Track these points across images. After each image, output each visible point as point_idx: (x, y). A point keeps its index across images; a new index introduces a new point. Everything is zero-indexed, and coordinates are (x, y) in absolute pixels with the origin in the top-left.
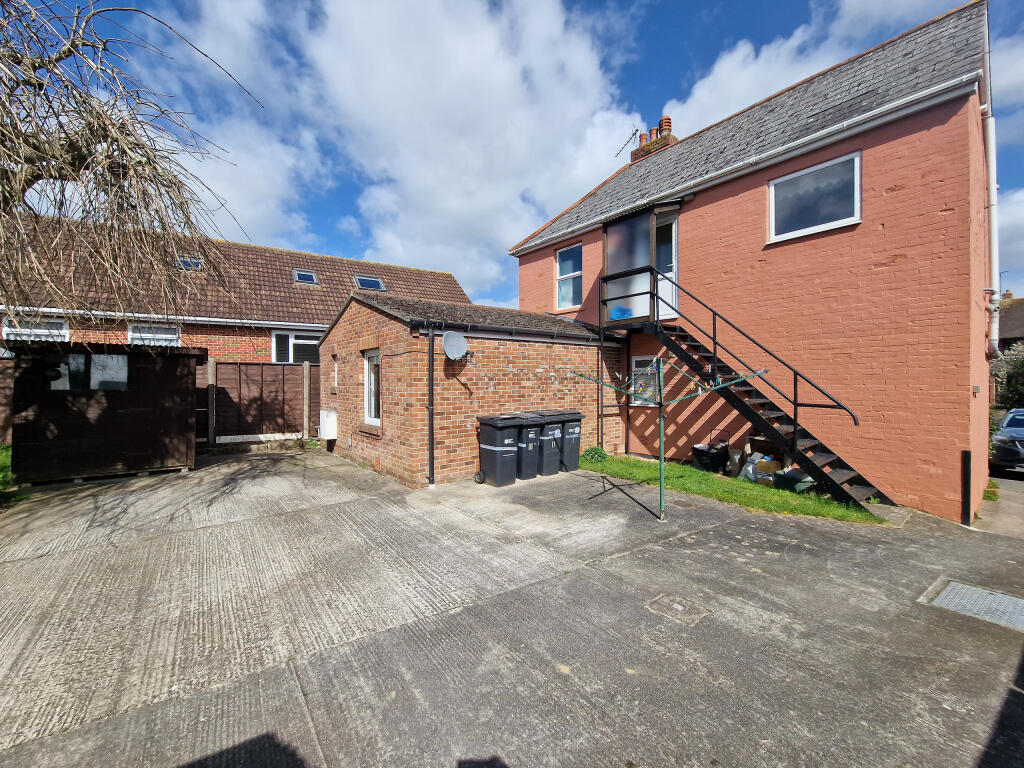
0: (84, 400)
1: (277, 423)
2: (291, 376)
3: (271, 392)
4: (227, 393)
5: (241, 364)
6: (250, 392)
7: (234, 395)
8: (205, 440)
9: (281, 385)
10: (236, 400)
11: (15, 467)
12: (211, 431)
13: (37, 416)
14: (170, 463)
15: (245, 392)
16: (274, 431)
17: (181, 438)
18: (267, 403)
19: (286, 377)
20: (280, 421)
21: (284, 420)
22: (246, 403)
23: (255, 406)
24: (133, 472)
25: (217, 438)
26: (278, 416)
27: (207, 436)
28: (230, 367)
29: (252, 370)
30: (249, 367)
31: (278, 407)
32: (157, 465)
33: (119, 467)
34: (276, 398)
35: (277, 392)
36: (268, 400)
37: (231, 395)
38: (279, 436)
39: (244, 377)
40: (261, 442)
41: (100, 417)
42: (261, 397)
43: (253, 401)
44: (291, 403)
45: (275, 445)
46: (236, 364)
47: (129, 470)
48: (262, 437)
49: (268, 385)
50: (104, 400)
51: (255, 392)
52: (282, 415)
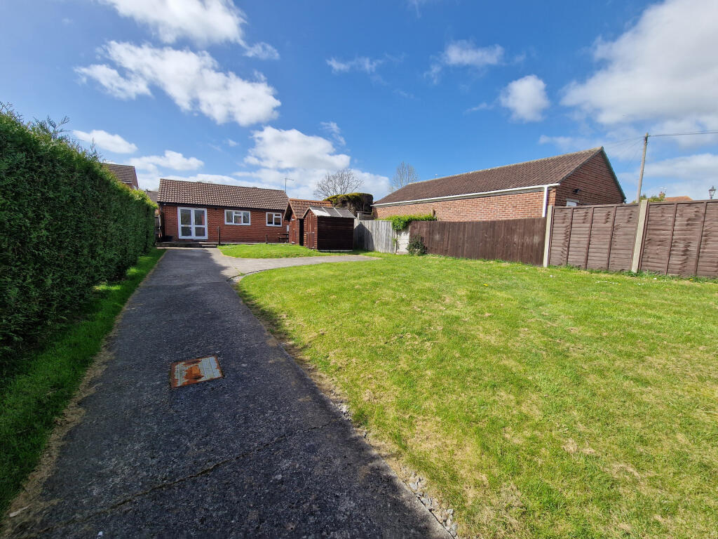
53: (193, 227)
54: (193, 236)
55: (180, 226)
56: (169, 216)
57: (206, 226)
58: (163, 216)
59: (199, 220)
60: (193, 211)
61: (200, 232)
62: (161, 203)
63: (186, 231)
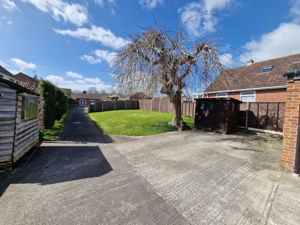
0: (205, 111)
1: (274, 127)
2: (283, 108)
3: (272, 114)
4: (253, 113)
5: (259, 103)
6: (262, 113)
7: (256, 114)
8: (244, 128)
9: (277, 111)
10: (256, 116)
11: (195, 124)
12: (246, 125)
13: (198, 114)
14: (221, 131)
15: (260, 113)
16: (272, 130)
17: (223, 124)
18: (269, 118)
19: (280, 108)
20: (275, 126)
21: (277, 126)
22: (260, 117)
23: (264, 118)
24: (212, 131)
25: (248, 128)
26: (275, 124)
27: (245, 127)
28: (255, 104)
29: (263, 105)
30: (263, 104)
31: (274, 120)
32: (217, 130)
33: (210, 129)
34: (274, 116)
35: (274, 114)
36: (270, 117)
37: (255, 114)
38: (273, 132)
39: (260, 107)
40: (265, 133)
41: (208, 116)
42: (267, 116)
43: (264, 116)
44: (281, 119)
45: (268, 135)
46: (257, 103)
47: (212, 130)
48: (266, 131)
49: (271, 111)
50: (208, 112)
51: (264, 114)
52: (277, 124)
53: (83, 103)
54: (83, 105)
55: (80, 103)
56: (78, 101)
57: (85, 103)
58: (77, 101)
59: (84, 102)
60: (83, 100)
61: (84, 104)
62: (77, 99)
63: (81, 104)
